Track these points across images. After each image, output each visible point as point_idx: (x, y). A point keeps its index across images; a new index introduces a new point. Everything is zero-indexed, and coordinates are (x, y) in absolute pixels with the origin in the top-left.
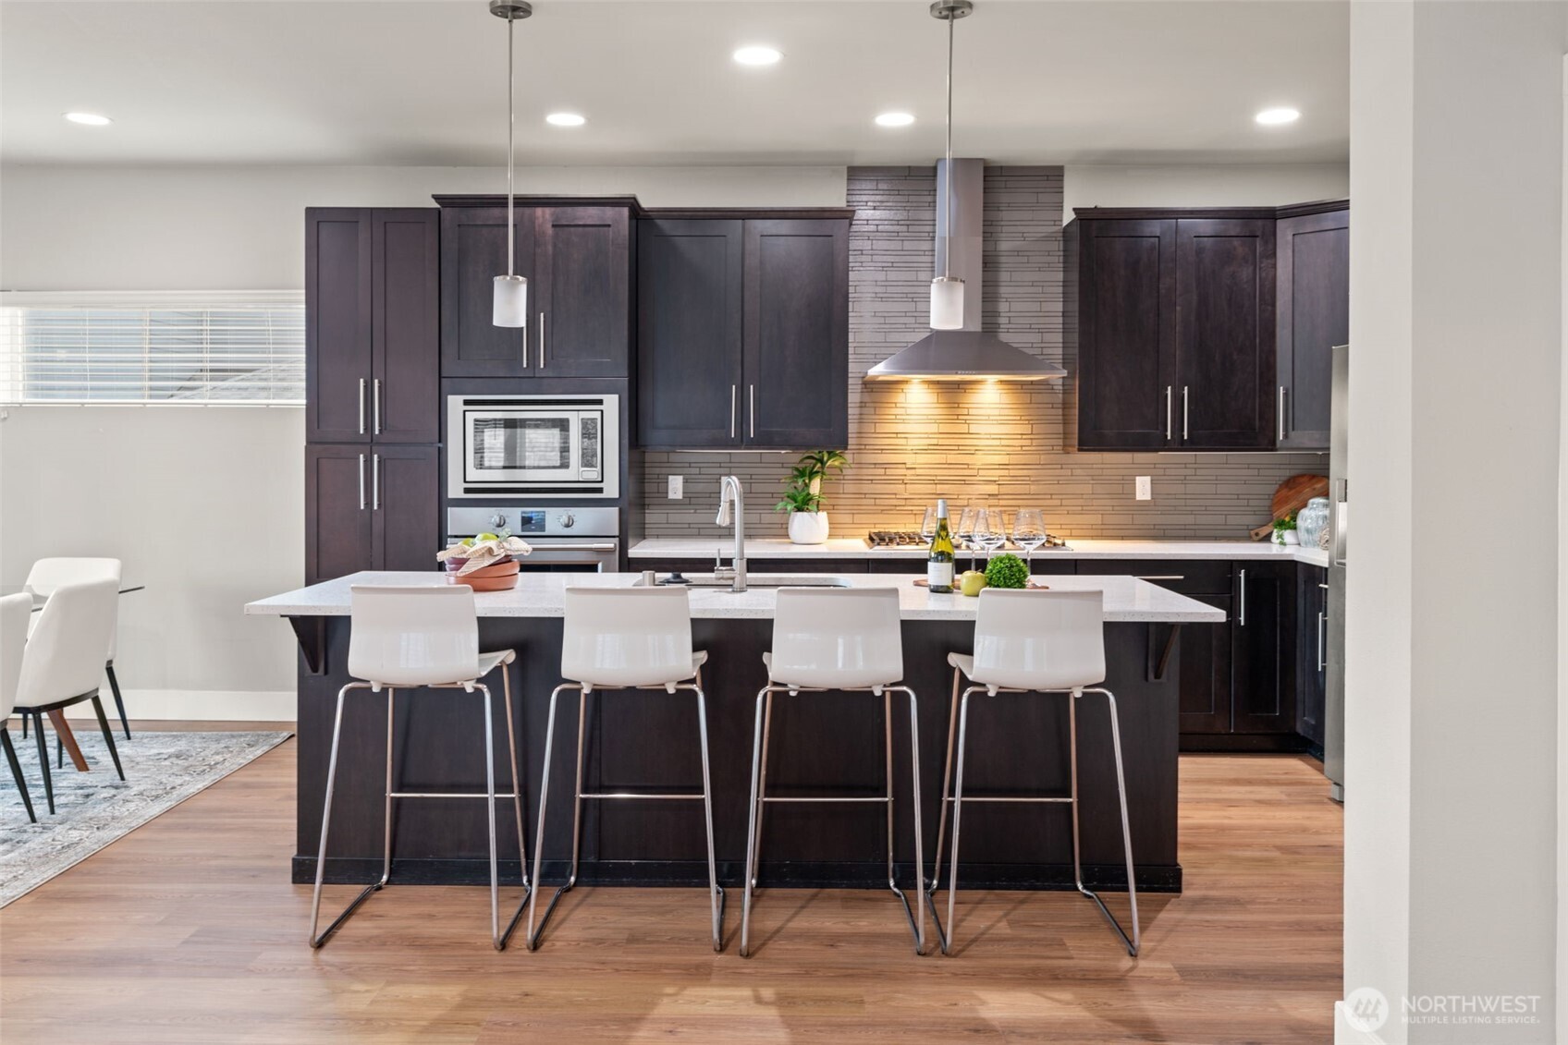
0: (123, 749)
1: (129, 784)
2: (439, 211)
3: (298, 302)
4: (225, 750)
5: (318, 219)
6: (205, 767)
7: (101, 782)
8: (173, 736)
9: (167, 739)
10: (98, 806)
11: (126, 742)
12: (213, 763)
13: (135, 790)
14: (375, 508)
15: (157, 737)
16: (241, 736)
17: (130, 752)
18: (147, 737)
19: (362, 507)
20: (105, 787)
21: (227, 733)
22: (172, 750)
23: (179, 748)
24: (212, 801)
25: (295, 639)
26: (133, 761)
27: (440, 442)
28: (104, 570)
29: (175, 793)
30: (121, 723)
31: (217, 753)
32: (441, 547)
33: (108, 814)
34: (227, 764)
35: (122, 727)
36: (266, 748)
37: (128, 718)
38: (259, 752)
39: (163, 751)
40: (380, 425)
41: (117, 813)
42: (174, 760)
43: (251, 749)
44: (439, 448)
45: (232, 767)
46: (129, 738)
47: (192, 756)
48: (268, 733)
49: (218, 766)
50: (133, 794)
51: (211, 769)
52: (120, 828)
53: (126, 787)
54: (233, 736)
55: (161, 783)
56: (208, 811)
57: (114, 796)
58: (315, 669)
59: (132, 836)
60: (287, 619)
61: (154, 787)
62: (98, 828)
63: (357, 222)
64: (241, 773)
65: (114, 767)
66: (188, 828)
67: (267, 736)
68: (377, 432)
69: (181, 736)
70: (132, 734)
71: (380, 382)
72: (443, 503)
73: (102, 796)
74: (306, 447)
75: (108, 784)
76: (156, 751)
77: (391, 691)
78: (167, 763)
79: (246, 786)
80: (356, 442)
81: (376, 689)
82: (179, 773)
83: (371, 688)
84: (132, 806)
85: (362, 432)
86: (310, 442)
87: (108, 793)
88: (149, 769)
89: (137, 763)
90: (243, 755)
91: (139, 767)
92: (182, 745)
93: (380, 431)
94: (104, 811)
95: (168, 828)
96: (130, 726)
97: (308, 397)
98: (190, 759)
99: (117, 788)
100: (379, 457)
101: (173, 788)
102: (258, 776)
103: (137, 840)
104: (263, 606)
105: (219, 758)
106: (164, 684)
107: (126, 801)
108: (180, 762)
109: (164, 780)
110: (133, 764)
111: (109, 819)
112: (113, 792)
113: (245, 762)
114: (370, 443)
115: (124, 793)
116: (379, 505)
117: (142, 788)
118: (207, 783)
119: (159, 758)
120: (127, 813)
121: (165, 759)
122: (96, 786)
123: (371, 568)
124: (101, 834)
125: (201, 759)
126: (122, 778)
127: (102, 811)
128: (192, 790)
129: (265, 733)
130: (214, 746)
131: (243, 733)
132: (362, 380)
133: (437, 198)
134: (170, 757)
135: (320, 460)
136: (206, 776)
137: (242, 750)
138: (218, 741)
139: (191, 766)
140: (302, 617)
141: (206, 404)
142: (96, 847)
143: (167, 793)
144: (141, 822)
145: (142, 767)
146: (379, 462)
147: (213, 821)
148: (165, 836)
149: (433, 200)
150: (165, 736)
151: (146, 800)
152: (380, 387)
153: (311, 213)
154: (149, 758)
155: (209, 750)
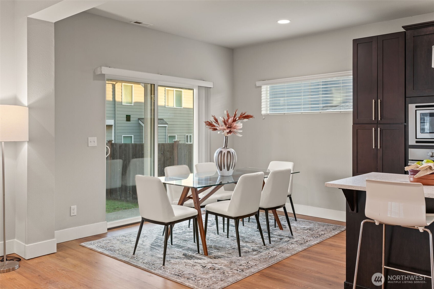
0: (293, 224)
1: (294, 237)
2: (405, 32)
3: (350, 75)
4: (325, 230)
5: (357, 43)
6: (318, 235)
7: (286, 235)
8: (310, 222)
9: (307, 223)
10: (283, 243)
11: (295, 222)
12: (321, 234)
13: (295, 240)
14: (379, 148)
15: (304, 221)
16: (331, 225)
17: (296, 225)
18: (301, 221)
19: (374, 148)
20: (286, 237)
21: (327, 224)
22: (308, 227)
23: (311, 227)
24: (319, 249)
25: (345, 199)
26: (296, 229)
27: (405, 122)
28: (288, 166)
29: (307, 244)
30: (293, 214)
31: (322, 231)
32: (406, 165)
33: (286, 247)
34: (325, 235)
35: (294, 216)
36: (339, 232)
37: (296, 213)
38: (336, 233)
39: (305, 227)
40: (381, 117)
41: (289, 248)
42: (308, 230)
43: (334, 231)
44: (405, 125)
45: (327, 237)
46: (296, 220)
47: (314, 230)
48: (340, 226)
49: (322, 236)
50: (294, 241)
51: (320, 236)
52: (289, 253)
53: (293, 238)
54: (328, 225)
55: (304, 239)
56: (317, 253)
57: (289, 241)
58: (353, 210)
59: (292, 257)
60: (341, 189)
61: (301, 240)
62: (282, 252)
63: (372, 42)
64: (330, 240)
65: (289, 230)
66: (310, 258)
67: (340, 227)
68: (379, 119)
69: (312, 222)
70: (297, 219)
71: (380, 101)
72: (407, 147)
73: (285, 240)
74: (353, 125)
75: (288, 236)
76: (304, 227)
77: (384, 225)
78: (306, 231)
79: (331, 245)
80: (372, 123)
81: (377, 224)
82: (309, 236)
83: (375, 223)
84: (293, 246)
85: (373, 119)
86: (354, 124)
87: (287, 239)
88: (301, 233)
89: (297, 230)
90: (331, 233)
91: (297, 231)
92: (311, 226)
93: (381, 119)
94: (285, 246)
95: (304, 257)
96: (296, 216)
97: (354, 108)
98: (314, 231)
99: (290, 238)
100: (380, 129)
101: (307, 241)
102: (335, 242)
103: (293, 259)
104: (332, 184)
105: (323, 233)
106: (307, 204)
107: (292, 243)
108: (310, 232)
109: (305, 238)
110: (296, 230)
111: (286, 249)
112: (289, 239)
113: (331, 236)
114: (377, 123)
115: (292, 241)
116: (380, 147)
117: (297, 239)
118: (318, 242)
119: (304, 229)
120: (291, 248)
121: (306, 230)
122: (284, 236)
123: (377, 171)
124: (282, 254)
125: (317, 232)
126: (292, 235)
127: (283, 245)
128: (313, 243)
129: (339, 226)
130: (322, 228)
131: (332, 224)
132: (373, 100)
133: (404, 27)
134: (307, 229)
135: (358, 130)
136: (318, 239)
137: (331, 231)
138: (323, 226)
139: (314, 234)
140: (347, 189)
141: (320, 112)
142: (280, 259)
143: (305, 243)
144: (295, 252)
145: (298, 231)
146: (380, 131)
147: (319, 257)
148: (302, 259)
149: (403, 28)
150: (307, 222)
151: (298, 244)
152: (380, 102)
153: (354, 41)
154: (301, 229)
155: (320, 229)
